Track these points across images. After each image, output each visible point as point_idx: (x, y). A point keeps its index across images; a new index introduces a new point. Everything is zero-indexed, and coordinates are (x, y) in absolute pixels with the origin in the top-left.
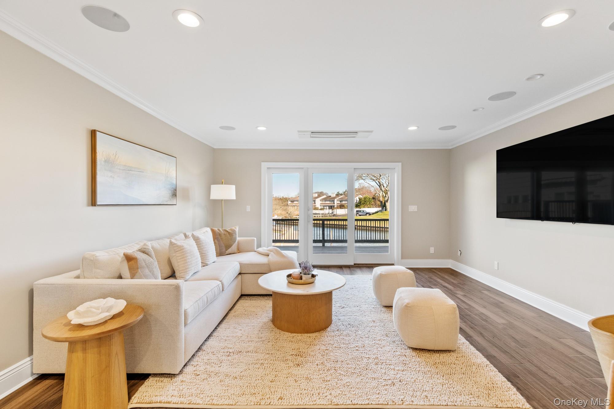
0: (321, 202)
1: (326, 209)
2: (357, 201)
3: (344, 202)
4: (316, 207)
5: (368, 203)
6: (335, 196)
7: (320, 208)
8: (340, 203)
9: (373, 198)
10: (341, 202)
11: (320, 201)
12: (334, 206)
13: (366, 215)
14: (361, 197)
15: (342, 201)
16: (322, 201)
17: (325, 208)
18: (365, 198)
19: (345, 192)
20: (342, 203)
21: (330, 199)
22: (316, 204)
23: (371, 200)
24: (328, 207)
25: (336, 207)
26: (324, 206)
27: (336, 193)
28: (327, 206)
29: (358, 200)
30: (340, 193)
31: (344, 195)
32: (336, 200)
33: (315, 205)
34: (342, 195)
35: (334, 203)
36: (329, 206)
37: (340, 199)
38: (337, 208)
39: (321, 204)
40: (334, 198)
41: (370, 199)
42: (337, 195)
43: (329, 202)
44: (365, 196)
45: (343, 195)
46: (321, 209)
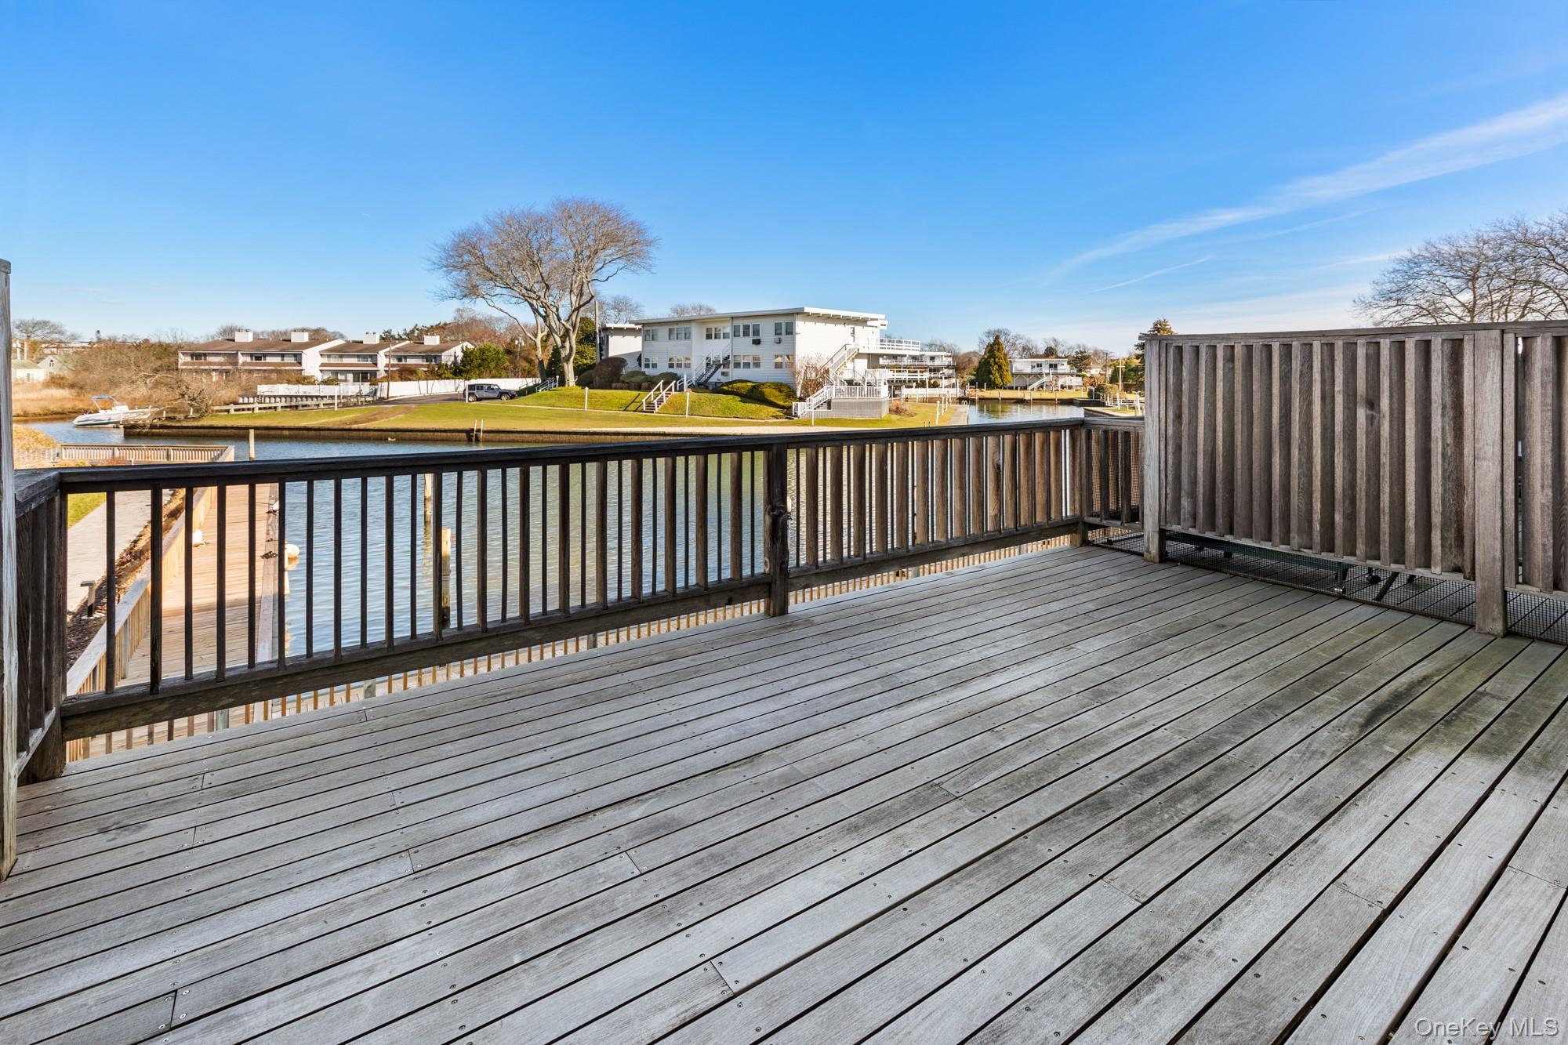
0: (325, 360)
1: (346, 381)
2: (456, 357)
3: (410, 361)
4: (305, 374)
5: (492, 365)
6: (377, 341)
7: (319, 377)
8: (395, 362)
9: (508, 352)
10: (400, 360)
11: (321, 355)
12: (374, 373)
13: (500, 398)
14: (471, 347)
15: (405, 357)
16: (329, 356)
17: (340, 377)
18: (482, 351)
19: (412, 332)
20: (403, 362)
21: (358, 352)
22: (304, 366)
23: (501, 356)
24: (350, 377)
25: (381, 374)
26: (336, 373)
27: (380, 333)
28: (349, 371)
29: (460, 355)
30: (394, 333)
31: (410, 339)
32: (382, 353)
33: (298, 368)
34: (401, 339)
35: (376, 364)
36: (355, 373)
37: (398, 350)
38: (390, 377)
39: (323, 365)
40: (376, 348)
41: (498, 353)
42: (384, 339)
43: (354, 361)
44: (480, 345)
45: (405, 340)
46: (325, 382)
